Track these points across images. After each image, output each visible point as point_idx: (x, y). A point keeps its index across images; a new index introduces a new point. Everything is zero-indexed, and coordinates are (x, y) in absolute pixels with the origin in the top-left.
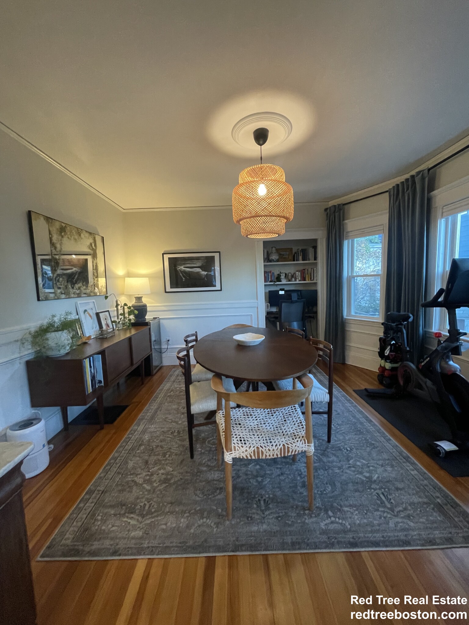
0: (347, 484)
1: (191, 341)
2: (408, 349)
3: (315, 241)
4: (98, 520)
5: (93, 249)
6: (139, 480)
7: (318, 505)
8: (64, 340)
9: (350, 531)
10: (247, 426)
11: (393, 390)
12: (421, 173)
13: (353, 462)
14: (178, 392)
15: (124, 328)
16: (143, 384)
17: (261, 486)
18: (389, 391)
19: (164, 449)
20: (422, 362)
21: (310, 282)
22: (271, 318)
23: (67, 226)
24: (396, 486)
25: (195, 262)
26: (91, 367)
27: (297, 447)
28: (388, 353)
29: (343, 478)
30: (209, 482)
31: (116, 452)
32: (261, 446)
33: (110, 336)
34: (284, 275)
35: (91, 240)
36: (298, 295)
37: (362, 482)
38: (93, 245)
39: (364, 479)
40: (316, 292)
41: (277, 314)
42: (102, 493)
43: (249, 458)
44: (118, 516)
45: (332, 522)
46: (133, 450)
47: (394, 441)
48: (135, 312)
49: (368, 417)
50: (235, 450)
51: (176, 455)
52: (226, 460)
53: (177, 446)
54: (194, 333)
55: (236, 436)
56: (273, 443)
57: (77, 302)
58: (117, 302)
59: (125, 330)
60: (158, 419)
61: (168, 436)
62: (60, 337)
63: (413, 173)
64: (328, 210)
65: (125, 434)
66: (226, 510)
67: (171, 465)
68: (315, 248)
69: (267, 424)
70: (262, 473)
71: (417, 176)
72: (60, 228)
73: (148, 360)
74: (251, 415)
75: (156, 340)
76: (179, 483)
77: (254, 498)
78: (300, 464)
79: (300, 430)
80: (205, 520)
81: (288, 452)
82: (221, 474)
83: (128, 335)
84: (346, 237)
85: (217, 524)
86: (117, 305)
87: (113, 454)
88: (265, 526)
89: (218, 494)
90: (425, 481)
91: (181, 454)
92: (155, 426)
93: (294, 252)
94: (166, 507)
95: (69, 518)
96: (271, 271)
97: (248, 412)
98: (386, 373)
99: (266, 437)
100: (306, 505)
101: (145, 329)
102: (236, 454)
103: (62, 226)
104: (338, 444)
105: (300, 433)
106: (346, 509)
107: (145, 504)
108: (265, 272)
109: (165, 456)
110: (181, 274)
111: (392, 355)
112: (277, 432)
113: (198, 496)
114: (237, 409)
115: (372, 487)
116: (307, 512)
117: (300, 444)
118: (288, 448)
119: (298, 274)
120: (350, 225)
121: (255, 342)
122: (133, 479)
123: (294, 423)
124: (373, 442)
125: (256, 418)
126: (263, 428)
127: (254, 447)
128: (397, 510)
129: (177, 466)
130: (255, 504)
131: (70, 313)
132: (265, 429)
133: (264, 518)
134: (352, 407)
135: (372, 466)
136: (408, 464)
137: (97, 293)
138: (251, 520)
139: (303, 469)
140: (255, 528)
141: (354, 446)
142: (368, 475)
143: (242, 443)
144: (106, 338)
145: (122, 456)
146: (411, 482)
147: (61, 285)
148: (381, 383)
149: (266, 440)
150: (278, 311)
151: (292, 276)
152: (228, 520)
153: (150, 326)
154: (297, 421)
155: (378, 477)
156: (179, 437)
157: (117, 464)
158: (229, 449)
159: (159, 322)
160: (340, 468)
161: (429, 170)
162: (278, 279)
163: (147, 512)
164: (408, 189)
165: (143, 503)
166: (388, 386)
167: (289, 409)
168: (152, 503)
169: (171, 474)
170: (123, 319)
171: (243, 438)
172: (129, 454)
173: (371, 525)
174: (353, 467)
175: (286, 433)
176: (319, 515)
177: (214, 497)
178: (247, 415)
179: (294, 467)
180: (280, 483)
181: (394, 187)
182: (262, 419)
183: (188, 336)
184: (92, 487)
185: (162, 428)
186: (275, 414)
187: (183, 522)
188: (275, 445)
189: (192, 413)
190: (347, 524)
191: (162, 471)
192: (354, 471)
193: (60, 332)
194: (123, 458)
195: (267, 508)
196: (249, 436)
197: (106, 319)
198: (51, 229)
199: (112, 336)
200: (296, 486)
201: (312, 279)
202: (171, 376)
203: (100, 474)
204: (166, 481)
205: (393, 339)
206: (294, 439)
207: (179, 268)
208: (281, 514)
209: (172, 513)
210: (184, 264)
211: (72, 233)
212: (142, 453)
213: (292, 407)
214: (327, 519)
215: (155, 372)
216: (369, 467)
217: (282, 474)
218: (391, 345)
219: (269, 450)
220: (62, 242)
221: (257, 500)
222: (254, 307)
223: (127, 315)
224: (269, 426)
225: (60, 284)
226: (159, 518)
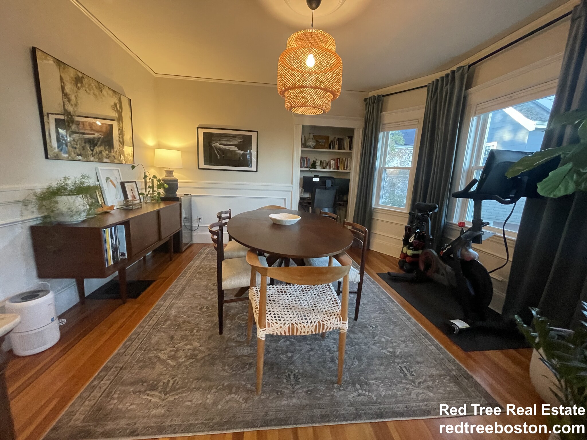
0: (372, 359)
1: (224, 218)
2: (431, 237)
3: (352, 130)
4: (114, 399)
5: (118, 111)
6: (163, 355)
7: (346, 378)
8: (79, 205)
9: (376, 402)
10: (281, 303)
11: (414, 274)
12: (462, 70)
13: (378, 338)
14: (208, 270)
15: (152, 201)
16: (171, 260)
17: (290, 361)
18: (409, 276)
19: (192, 324)
20: (443, 250)
21: (343, 171)
22: (304, 204)
23: (84, 76)
24: (416, 360)
25: (231, 140)
26: (112, 238)
27: (332, 324)
28: (412, 240)
29: (370, 353)
30: (238, 357)
31: (140, 327)
32: (296, 323)
33: (137, 207)
34: (319, 161)
35: (115, 100)
36: (332, 183)
37: (386, 357)
38: (118, 106)
39: (388, 354)
40: (348, 181)
41: (310, 200)
42: (121, 369)
43: (283, 334)
44: (138, 393)
45: (359, 395)
46: (157, 325)
47: (414, 320)
48: (165, 186)
49: (390, 298)
50: (269, 327)
51: (204, 330)
52: (258, 337)
53: (205, 321)
54: (228, 210)
55: (270, 313)
56: (308, 320)
57: (97, 168)
58: (145, 173)
59: (154, 204)
60: (186, 295)
61: (196, 311)
62: (74, 201)
63: (454, 68)
64: (368, 101)
65: (149, 309)
66: (256, 385)
67: (198, 341)
68: (351, 138)
69: (301, 301)
70: (292, 348)
71: (457, 72)
72: (76, 78)
73: (177, 236)
74: (285, 292)
75: (187, 217)
76: (206, 358)
77: (285, 372)
78: (329, 340)
79: (335, 308)
80: (233, 395)
81: (323, 329)
82: (251, 350)
83: (157, 208)
84: (382, 129)
85: (246, 400)
86: (145, 177)
87: (135, 329)
88: (295, 401)
89: (247, 370)
90: (442, 355)
91: (208, 330)
92: (182, 302)
93: (330, 139)
94: (192, 383)
95: (80, 397)
96: (307, 157)
97: (282, 289)
98: (407, 259)
99: (301, 314)
100: (334, 378)
101: (177, 204)
102: (269, 331)
103: (78, 76)
104: (364, 322)
105: (335, 311)
106: (372, 382)
107: (169, 381)
108: (302, 158)
109: (192, 332)
110: (216, 152)
111: (415, 242)
112: (312, 309)
113: (227, 372)
114: (271, 286)
115: (396, 361)
116: (336, 385)
117: (335, 321)
118: (323, 325)
119: (333, 163)
120: (387, 117)
121: (290, 221)
122: (157, 355)
123: (328, 301)
124: (395, 320)
125: (290, 295)
126: (297, 305)
127: (289, 323)
128: (417, 381)
129: (206, 341)
130: (285, 379)
131: (88, 177)
132: (300, 306)
133: (294, 392)
134: (376, 289)
135: (395, 342)
136: (426, 340)
137: (122, 161)
138: (281, 394)
139: (332, 345)
140: (284, 402)
141: (379, 324)
142: (391, 350)
143: (276, 320)
144: (132, 210)
145: (145, 332)
146: (429, 357)
147: (77, 145)
148: (401, 267)
149: (301, 317)
150: (310, 197)
151: (327, 164)
152: (257, 395)
153: (181, 201)
154: (331, 299)
155: (401, 352)
156: (207, 313)
157: (139, 339)
158: (263, 325)
159: (191, 198)
160: (366, 344)
161: (470, 66)
162: (314, 166)
163: (170, 389)
164: (447, 85)
165: (167, 380)
166: (409, 271)
167: (323, 287)
168: (176, 379)
169: (199, 350)
170: (151, 192)
171: (278, 314)
172: (154, 329)
173: (394, 396)
174: (378, 343)
175: (321, 310)
176: (347, 388)
177: (243, 372)
178: (282, 292)
179: (323, 343)
180: (309, 359)
181: (433, 82)
182: (297, 296)
183: (221, 213)
184: (109, 363)
185: (190, 304)
186: (310, 292)
187: (210, 398)
188: (310, 321)
189: (223, 289)
190: (373, 396)
191: (189, 347)
192: (379, 347)
193: (74, 197)
194: (146, 334)
195: (297, 382)
196: (284, 313)
197: (132, 190)
198: (63, 76)
199: (138, 209)
200: (325, 362)
201: (345, 168)
202: (201, 254)
203: (120, 350)
204: (192, 356)
205: (418, 228)
206: (330, 316)
207: (215, 145)
208: (310, 388)
209: (197, 389)
210: (220, 141)
211: (91, 87)
212: (167, 328)
213: (326, 286)
214: (355, 392)
215: (184, 249)
216: (392, 343)
217: (312, 350)
218: (416, 233)
219: (304, 327)
220: (78, 95)
221: (287, 374)
222: (289, 191)
223: (156, 189)
224: (304, 303)
225: (75, 143)
226: (184, 395)
